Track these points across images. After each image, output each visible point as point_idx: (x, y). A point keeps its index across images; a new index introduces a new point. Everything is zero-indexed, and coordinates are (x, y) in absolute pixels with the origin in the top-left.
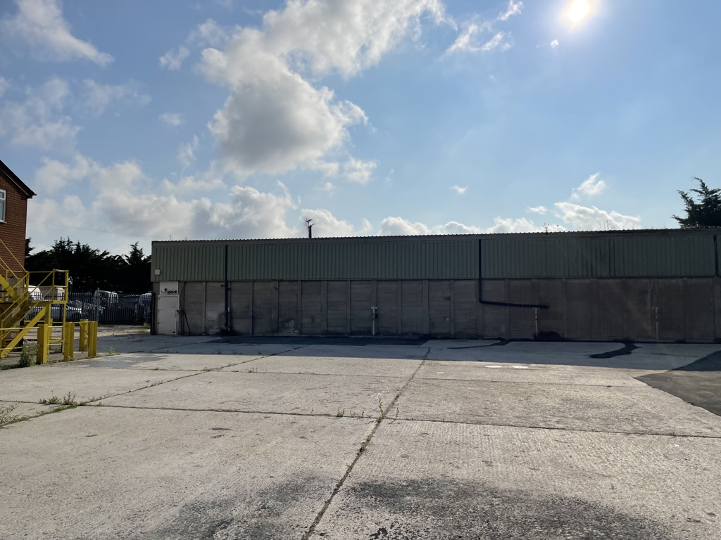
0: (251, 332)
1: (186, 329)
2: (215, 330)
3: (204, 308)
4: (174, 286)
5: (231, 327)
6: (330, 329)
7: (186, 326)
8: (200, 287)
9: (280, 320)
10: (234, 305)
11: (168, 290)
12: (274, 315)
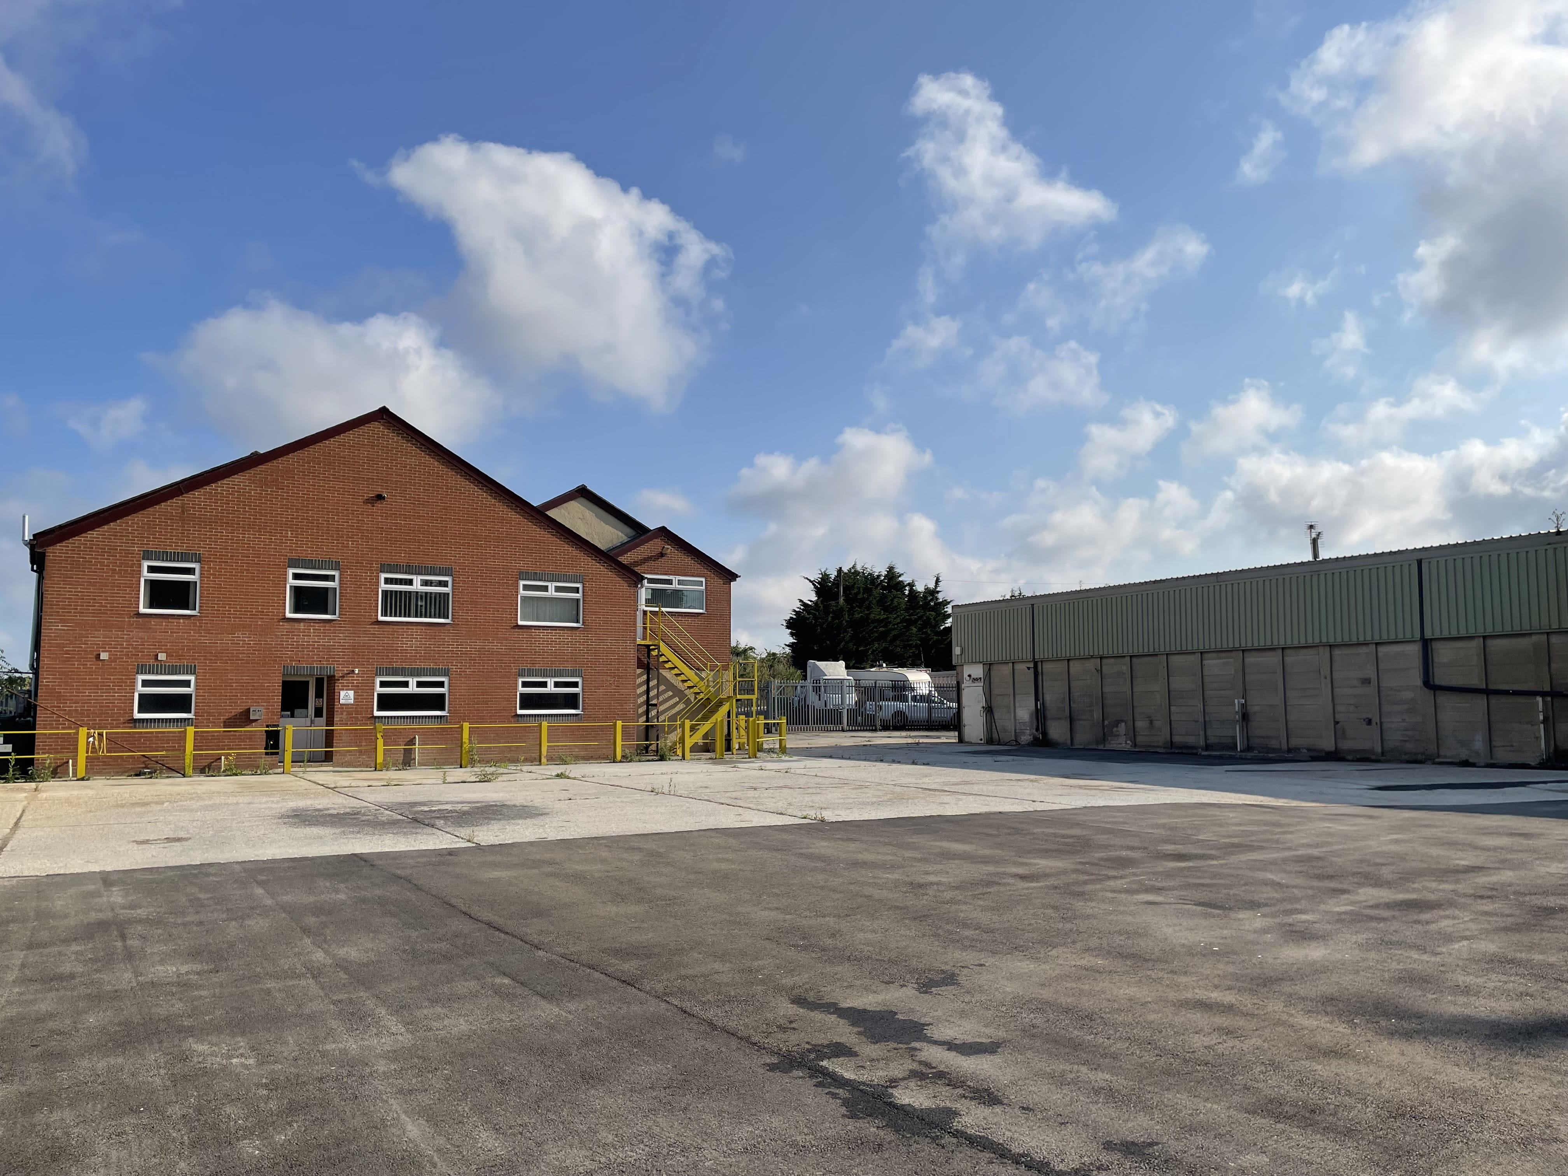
0: (1069, 742)
1: (995, 735)
2: (1026, 738)
3: (1012, 703)
4: (977, 671)
5: (1045, 734)
6: (1176, 739)
7: (994, 730)
8: (1006, 670)
9: (1106, 722)
10: (1048, 698)
11: (973, 676)
12: (1097, 715)
